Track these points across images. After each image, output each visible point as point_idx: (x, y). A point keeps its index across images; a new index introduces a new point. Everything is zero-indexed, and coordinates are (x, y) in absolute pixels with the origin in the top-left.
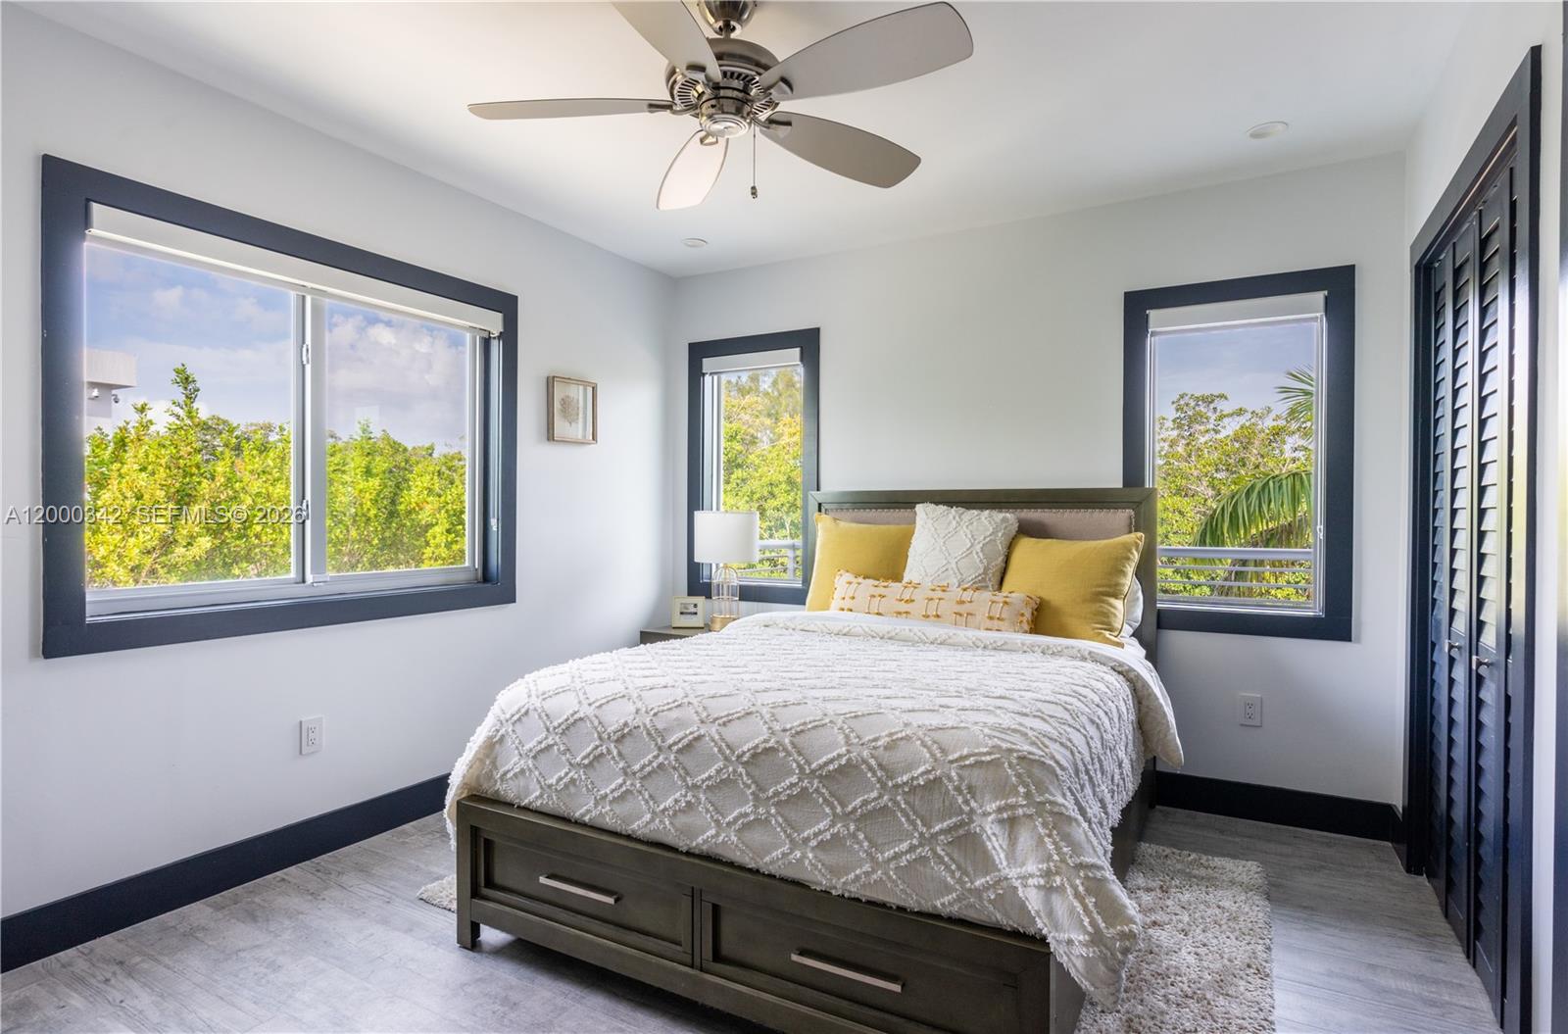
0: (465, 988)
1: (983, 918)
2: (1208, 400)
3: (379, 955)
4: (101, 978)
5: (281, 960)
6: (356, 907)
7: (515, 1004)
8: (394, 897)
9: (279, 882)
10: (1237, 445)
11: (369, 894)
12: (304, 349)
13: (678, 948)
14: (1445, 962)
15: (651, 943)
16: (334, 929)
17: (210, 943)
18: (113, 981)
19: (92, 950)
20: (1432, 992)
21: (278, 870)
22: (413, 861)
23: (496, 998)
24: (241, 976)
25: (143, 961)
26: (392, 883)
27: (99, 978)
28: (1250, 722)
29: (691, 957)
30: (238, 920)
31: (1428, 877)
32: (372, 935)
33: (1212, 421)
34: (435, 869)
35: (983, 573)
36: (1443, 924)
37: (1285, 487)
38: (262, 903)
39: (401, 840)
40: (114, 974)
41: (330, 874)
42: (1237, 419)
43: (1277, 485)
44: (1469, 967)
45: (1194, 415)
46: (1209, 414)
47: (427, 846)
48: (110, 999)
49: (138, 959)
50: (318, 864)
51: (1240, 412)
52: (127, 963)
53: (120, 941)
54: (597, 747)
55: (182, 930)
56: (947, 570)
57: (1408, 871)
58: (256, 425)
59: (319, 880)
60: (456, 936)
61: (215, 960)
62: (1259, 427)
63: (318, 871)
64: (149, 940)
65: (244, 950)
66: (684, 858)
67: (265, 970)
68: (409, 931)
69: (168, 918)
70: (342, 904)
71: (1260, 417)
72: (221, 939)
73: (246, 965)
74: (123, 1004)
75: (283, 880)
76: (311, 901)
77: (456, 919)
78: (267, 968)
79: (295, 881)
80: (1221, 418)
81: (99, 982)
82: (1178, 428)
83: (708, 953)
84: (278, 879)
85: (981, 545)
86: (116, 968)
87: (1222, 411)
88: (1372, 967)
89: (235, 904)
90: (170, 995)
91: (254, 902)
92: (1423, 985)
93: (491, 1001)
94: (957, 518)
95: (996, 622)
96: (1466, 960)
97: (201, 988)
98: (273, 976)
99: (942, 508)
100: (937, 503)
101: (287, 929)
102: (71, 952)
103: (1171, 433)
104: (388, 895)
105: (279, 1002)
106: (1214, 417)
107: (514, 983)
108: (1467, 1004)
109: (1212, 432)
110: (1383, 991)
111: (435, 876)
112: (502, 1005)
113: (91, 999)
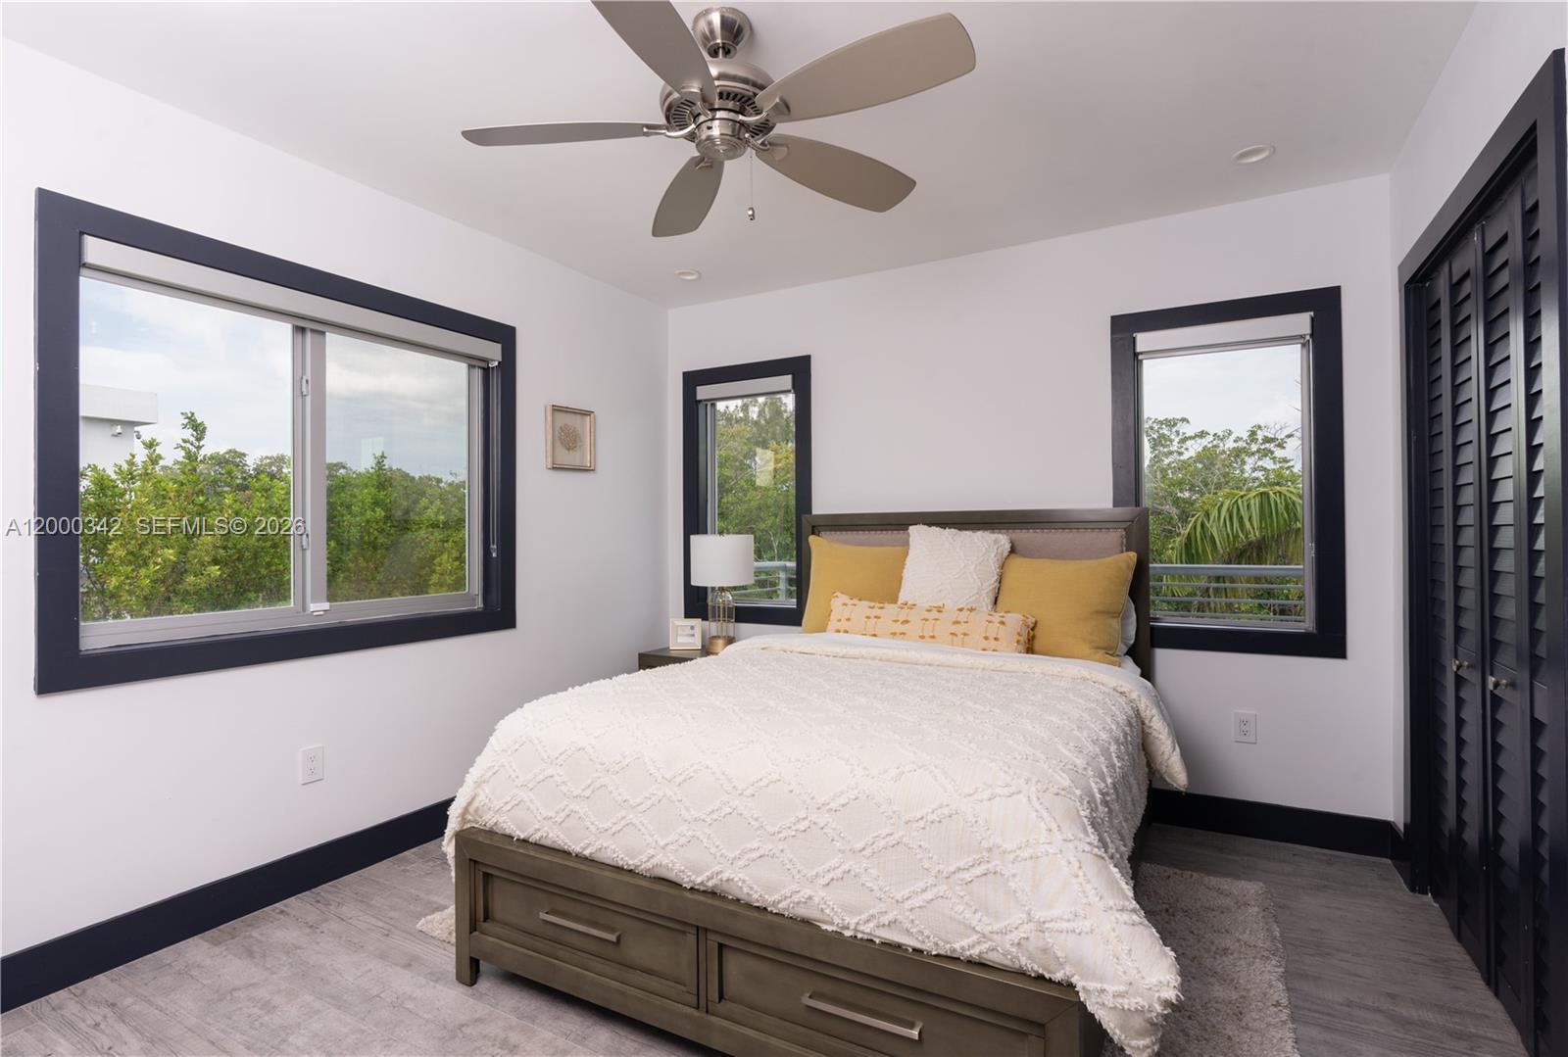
0: (463, 1029)
1: (1007, 962)
2: (1173, 424)
3: (376, 993)
4: (90, 1022)
5: (277, 1000)
6: (355, 940)
7: (515, 1046)
8: (393, 930)
9: (278, 913)
10: (1200, 466)
11: (369, 926)
12: (304, 381)
13: (682, 988)
14: (1464, 990)
15: (654, 983)
16: (332, 965)
17: (205, 982)
18: (103, 1026)
19: (84, 991)
20: (1456, 1023)
21: (278, 902)
22: (413, 891)
23: (495, 1040)
24: (234, 1018)
25: (135, 1003)
26: (392, 914)
27: (89, 1022)
28: (1245, 739)
29: (696, 998)
30: (235, 956)
31: (1434, 897)
32: (370, 970)
33: (1175, 443)
34: (436, 899)
35: (977, 593)
36: (1458, 948)
37: (1253, 506)
38: (259, 937)
39: (403, 868)
40: (105, 1017)
41: (330, 905)
42: (1199, 441)
43: (1245, 504)
44: (1490, 994)
45: (1158, 437)
46: (1173, 437)
47: (428, 874)
48: (98, 1046)
49: (129, 1000)
50: (318, 894)
51: (1202, 435)
52: (119, 1005)
53: (112, 980)
55: (177, 968)
56: (942, 590)
57: (1413, 890)
58: (270, 458)
59: (318, 912)
60: (455, 971)
61: (208, 1001)
62: (1221, 448)
63: (318, 902)
64: (142, 979)
65: (239, 989)
66: (688, 895)
67: (259, 1012)
68: (407, 966)
69: (165, 954)
70: (340, 937)
71: (1222, 440)
72: (216, 977)
73: (240, 1006)
74: (111, 1052)
75: (282, 912)
76: (308, 935)
77: (454, 952)
78: (261, 1009)
79: (294, 913)
80: (1184, 440)
81: (89, 1026)
83: (714, 995)
84: (278, 911)
85: (974, 566)
86: (107, 1011)
87: (1184, 433)
88: (1392, 996)
89: (232, 938)
90: (160, 1040)
91: (252, 937)
92: (1445, 1015)
93: (490, 1043)
94: (950, 538)
96: (1486, 987)
97: (193, 1032)
98: (266, 1018)
99: (935, 530)
100: (930, 525)
101: (284, 965)
102: (63, 994)
104: (386, 926)
105: (272, 1047)
106: (1177, 440)
107: (514, 1023)
108: (1495, 1037)
109: (1175, 454)
110: (1405, 1023)
111: (435, 906)
112: (501, 1048)
113: (79, 1046)
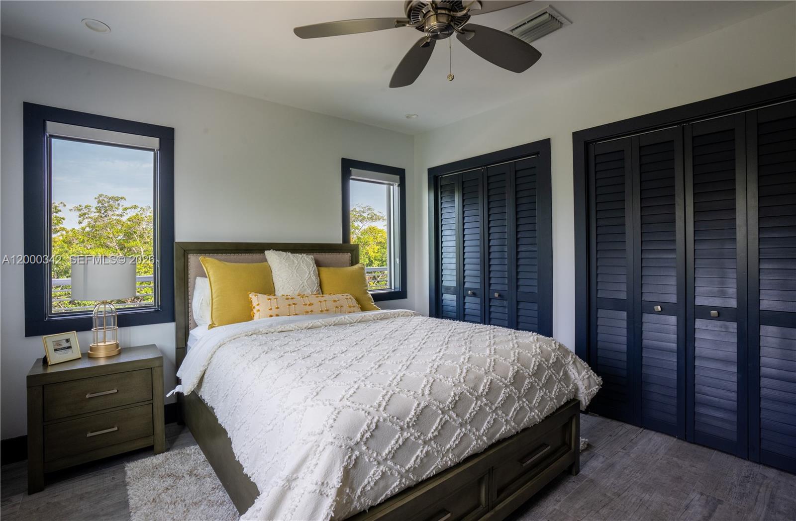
2: (116, 199)
51: (135, 207)
54: (441, 419)
56: (304, 286)
82: (98, 212)
95: (352, 308)
103: (94, 214)
